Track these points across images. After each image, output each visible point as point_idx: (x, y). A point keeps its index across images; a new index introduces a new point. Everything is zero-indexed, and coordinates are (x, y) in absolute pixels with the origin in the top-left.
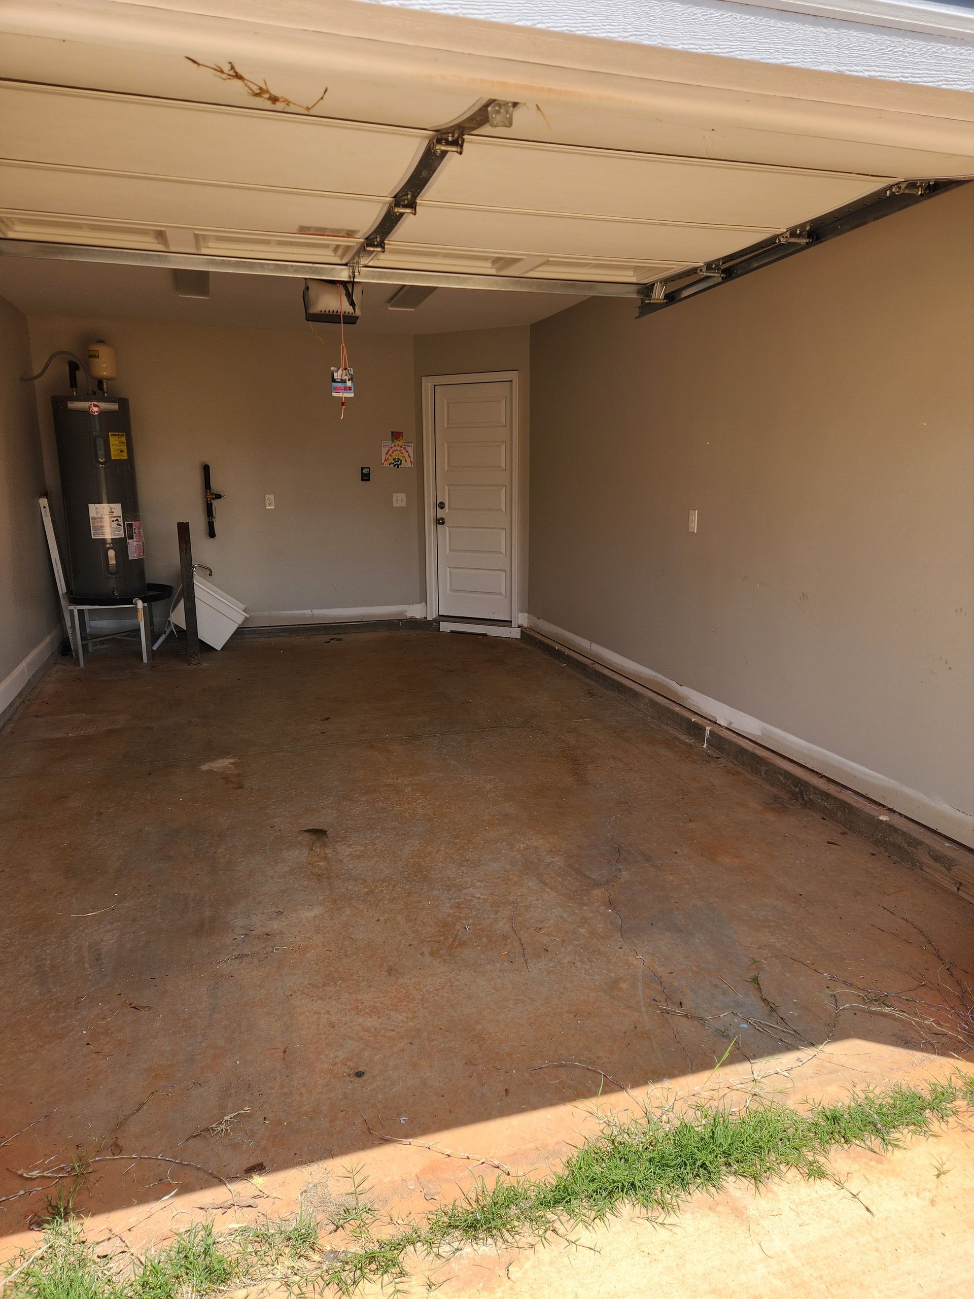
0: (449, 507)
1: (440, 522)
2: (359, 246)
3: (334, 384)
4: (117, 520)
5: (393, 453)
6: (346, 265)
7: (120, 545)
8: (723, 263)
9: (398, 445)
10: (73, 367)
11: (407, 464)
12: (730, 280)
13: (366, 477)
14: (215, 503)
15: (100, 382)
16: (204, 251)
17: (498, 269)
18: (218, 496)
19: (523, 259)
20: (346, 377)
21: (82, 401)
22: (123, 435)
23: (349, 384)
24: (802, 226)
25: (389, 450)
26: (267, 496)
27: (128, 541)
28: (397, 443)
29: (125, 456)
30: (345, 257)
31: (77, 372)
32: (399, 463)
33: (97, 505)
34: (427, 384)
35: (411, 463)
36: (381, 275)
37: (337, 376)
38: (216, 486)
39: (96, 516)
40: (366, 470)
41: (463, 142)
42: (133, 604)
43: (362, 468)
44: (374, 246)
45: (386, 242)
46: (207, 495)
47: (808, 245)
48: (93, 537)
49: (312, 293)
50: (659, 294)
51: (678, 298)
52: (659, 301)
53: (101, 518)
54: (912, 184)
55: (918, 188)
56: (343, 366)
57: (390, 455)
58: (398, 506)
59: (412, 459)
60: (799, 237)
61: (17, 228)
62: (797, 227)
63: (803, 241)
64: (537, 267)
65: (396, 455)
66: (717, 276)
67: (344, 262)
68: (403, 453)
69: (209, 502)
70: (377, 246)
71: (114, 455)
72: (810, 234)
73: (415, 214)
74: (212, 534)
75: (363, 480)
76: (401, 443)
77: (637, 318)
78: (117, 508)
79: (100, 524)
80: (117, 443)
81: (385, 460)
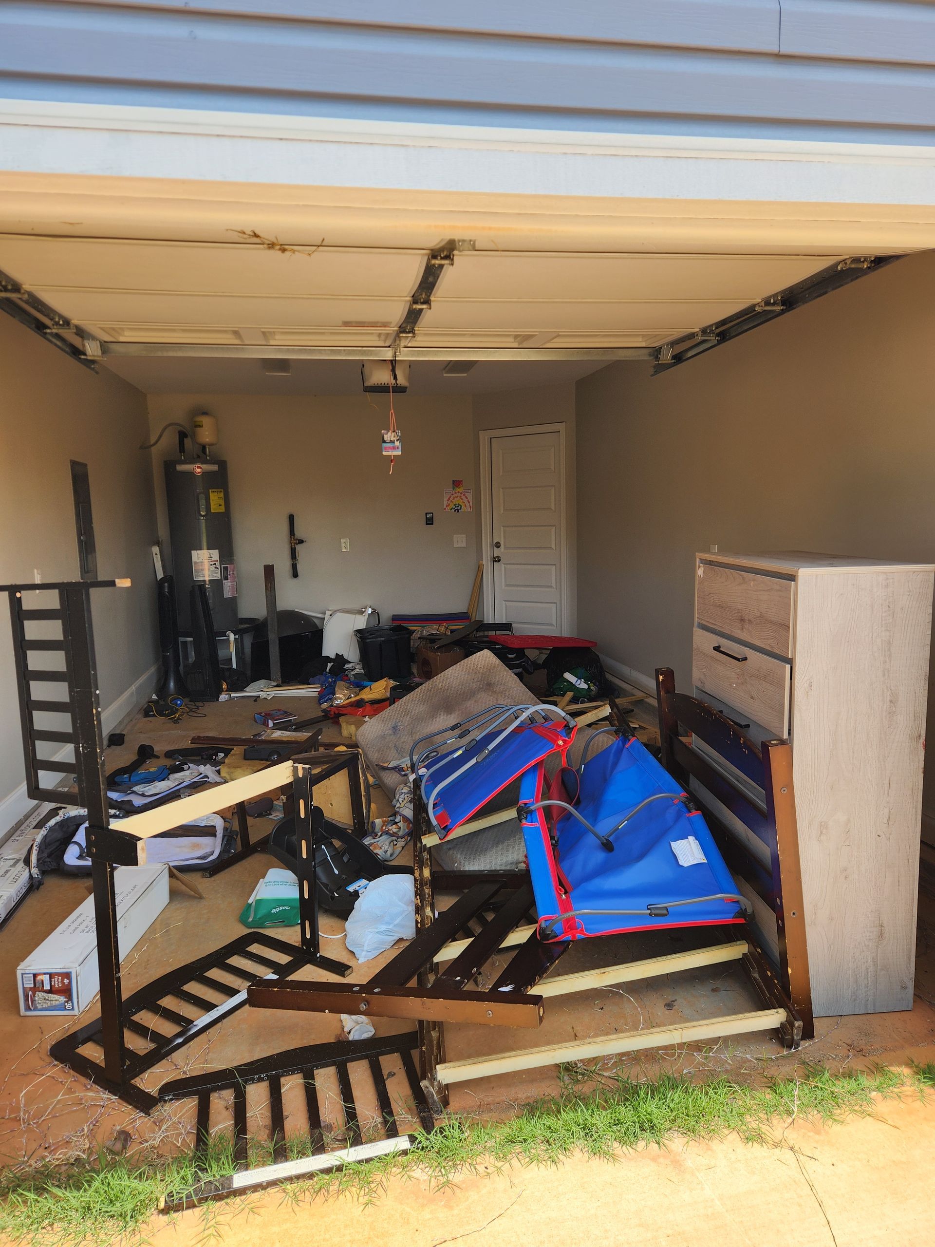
0: (505, 545)
1: (496, 560)
2: (396, 332)
3: (384, 445)
4: (215, 564)
5: (454, 499)
6: (389, 347)
7: (217, 584)
8: (716, 328)
9: (459, 492)
10: (183, 435)
11: (466, 509)
12: (725, 342)
13: (430, 521)
14: (299, 548)
15: (204, 447)
16: (272, 342)
17: (520, 343)
18: (301, 542)
19: (536, 335)
20: (394, 439)
21: (187, 463)
22: (221, 492)
23: (397, 444)
24: (775, 295)
25: (450, 497)
26: (343, 540)
27: (224, 581)
28: (458, 490)
29: (222, 509)
30: (387, 341)
31: (185, 439)
32: (459, 508)
33: (199, 552)
34: (484, 436)
35: (470, 508)
36: (419, 353)
37: (386, 438)
38: (299, 533)
39: (198, 561)
40: (430, 515)
41: (453, 256)
42: (226, 636)
43: (426, 514)
44: (407, 333)
45: (415, 329)
46: (291, 540)
47: (783, 312)
48: (195, 579)
49: (366, 370)
50: (667, 356)
51: (684, 358)
52: (667, 362)
53: (202, 562)
54: (857, 260)
55: (863, 262)
56: (392, 428)
57: (451, 501)
58: (457, 546)
59: (471, 504)
60: (774, 305)
61: (126, 333)
62: (770, 297)
63: (779, 308)
64: (553, 339)
65: (457, 501)
66: (713, 339)
67: (387, 345)
68: (462, 499)
69: (293, 547)
70: (409, 332)
71: (214, 508)
72: (783, 303)
73: (430, 309)
74: (295, 575)
75: (427, 524)
76: (461, 490)
77: (652, 375)
78: (215, 554)
79: (201, 568)
80: (216, 498)
81: (447, 506)
